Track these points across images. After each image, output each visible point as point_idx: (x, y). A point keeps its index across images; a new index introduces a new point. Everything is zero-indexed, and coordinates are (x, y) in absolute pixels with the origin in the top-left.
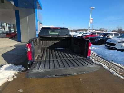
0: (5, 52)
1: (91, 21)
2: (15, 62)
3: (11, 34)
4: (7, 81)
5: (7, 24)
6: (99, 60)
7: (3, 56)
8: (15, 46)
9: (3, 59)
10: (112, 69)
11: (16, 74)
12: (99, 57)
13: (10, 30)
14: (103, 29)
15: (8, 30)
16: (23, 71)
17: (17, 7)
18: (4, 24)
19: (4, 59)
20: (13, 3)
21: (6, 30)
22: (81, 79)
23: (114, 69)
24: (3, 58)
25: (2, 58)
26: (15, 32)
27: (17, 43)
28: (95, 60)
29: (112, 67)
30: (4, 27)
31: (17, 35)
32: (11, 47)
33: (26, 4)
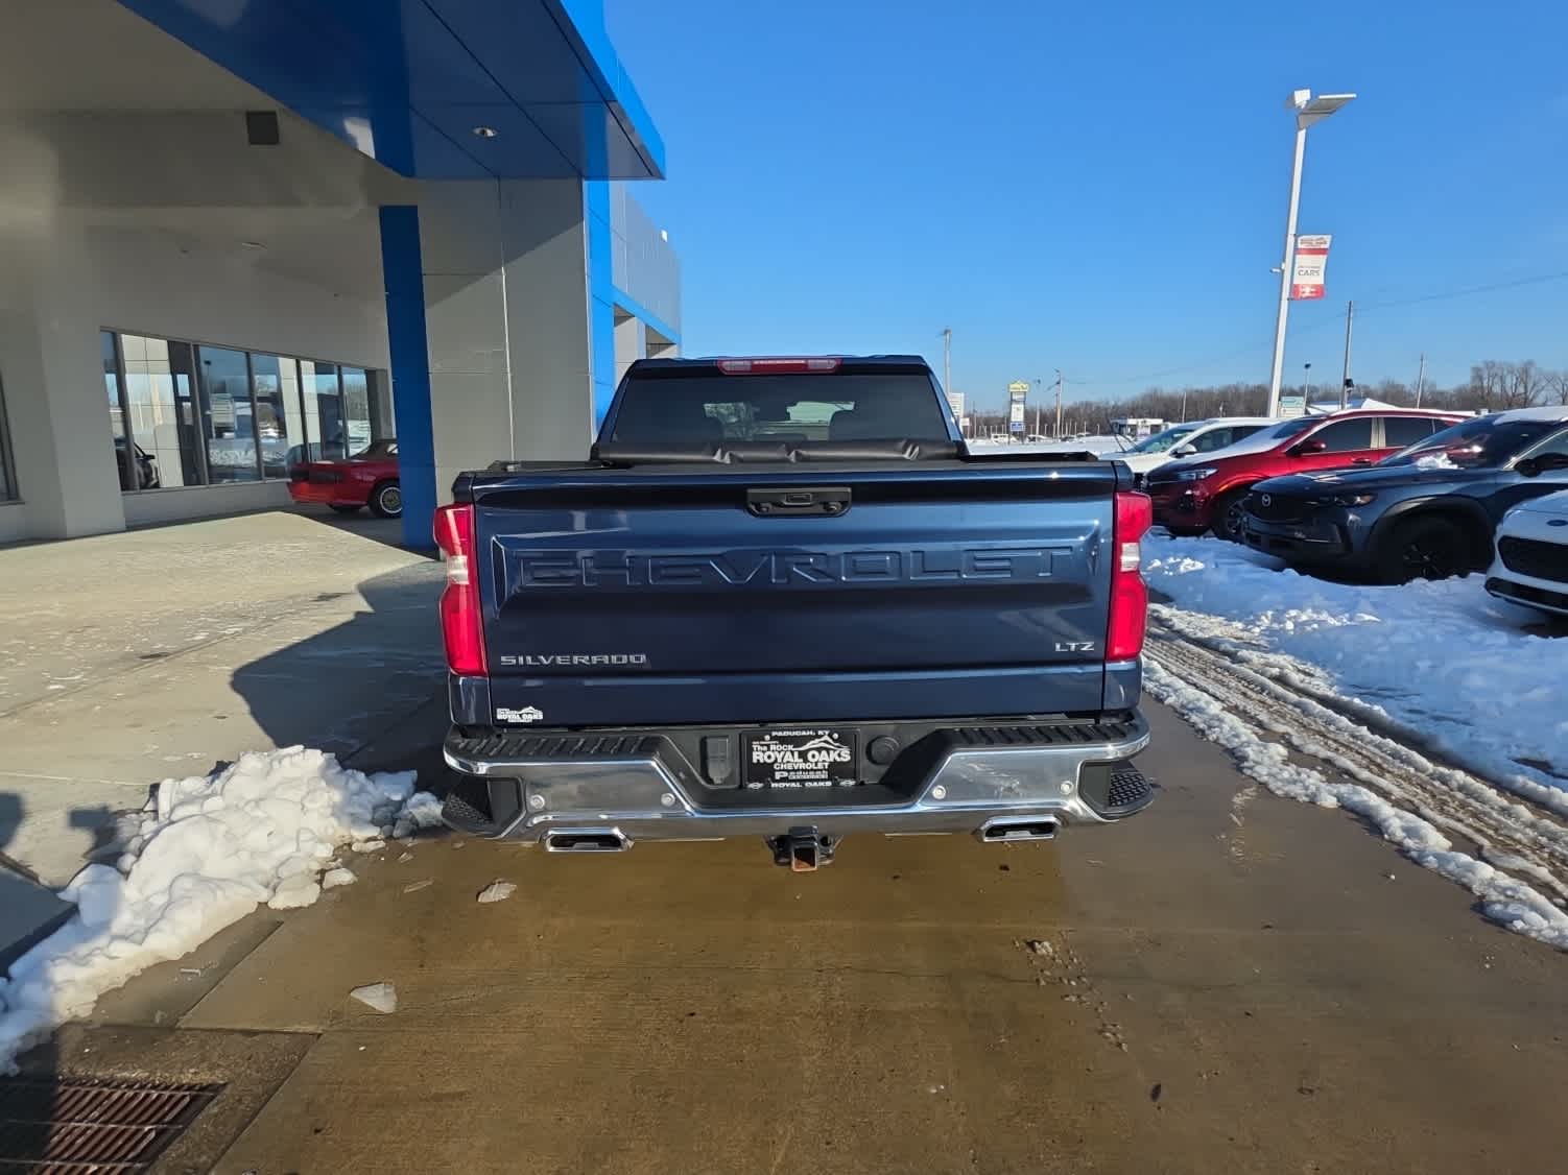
0: (268, 651)
1: (1307, 272)
2: (355, 743)
3: (342, 473)
4: (263, 905)
5: (308, 366)
6: (1345, 762)
7: (247, 680)
8: (368, 591)
9: (245, 708)
10: (1518, 863)
11: (345, 854)
12: (1359, 717)
13: (334, 437)
14: (1524, 373)
15: (315, 436)
16: (418, 830)
17: (407, 170)
18: (276, 371)
19: (255, 713)
20: (363, 138)
21: (295, 439)
22: (1045, 948)
23: (1544, 873)
24: (239, 705)
25: (239, 699)
26: (377, 444)
27: (392, 563)
28: (1296, 755)
29: (1511, 847)
30: (276, 399)
31: (394, 480)
32: (324, 597)
33: (490, 133)
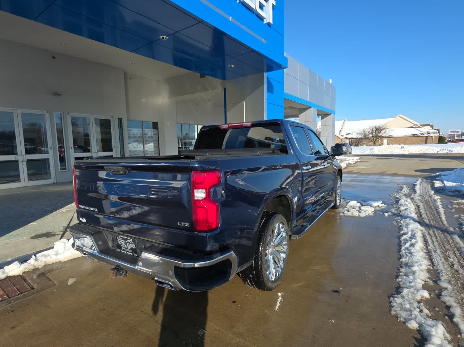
33: (232, 66)
